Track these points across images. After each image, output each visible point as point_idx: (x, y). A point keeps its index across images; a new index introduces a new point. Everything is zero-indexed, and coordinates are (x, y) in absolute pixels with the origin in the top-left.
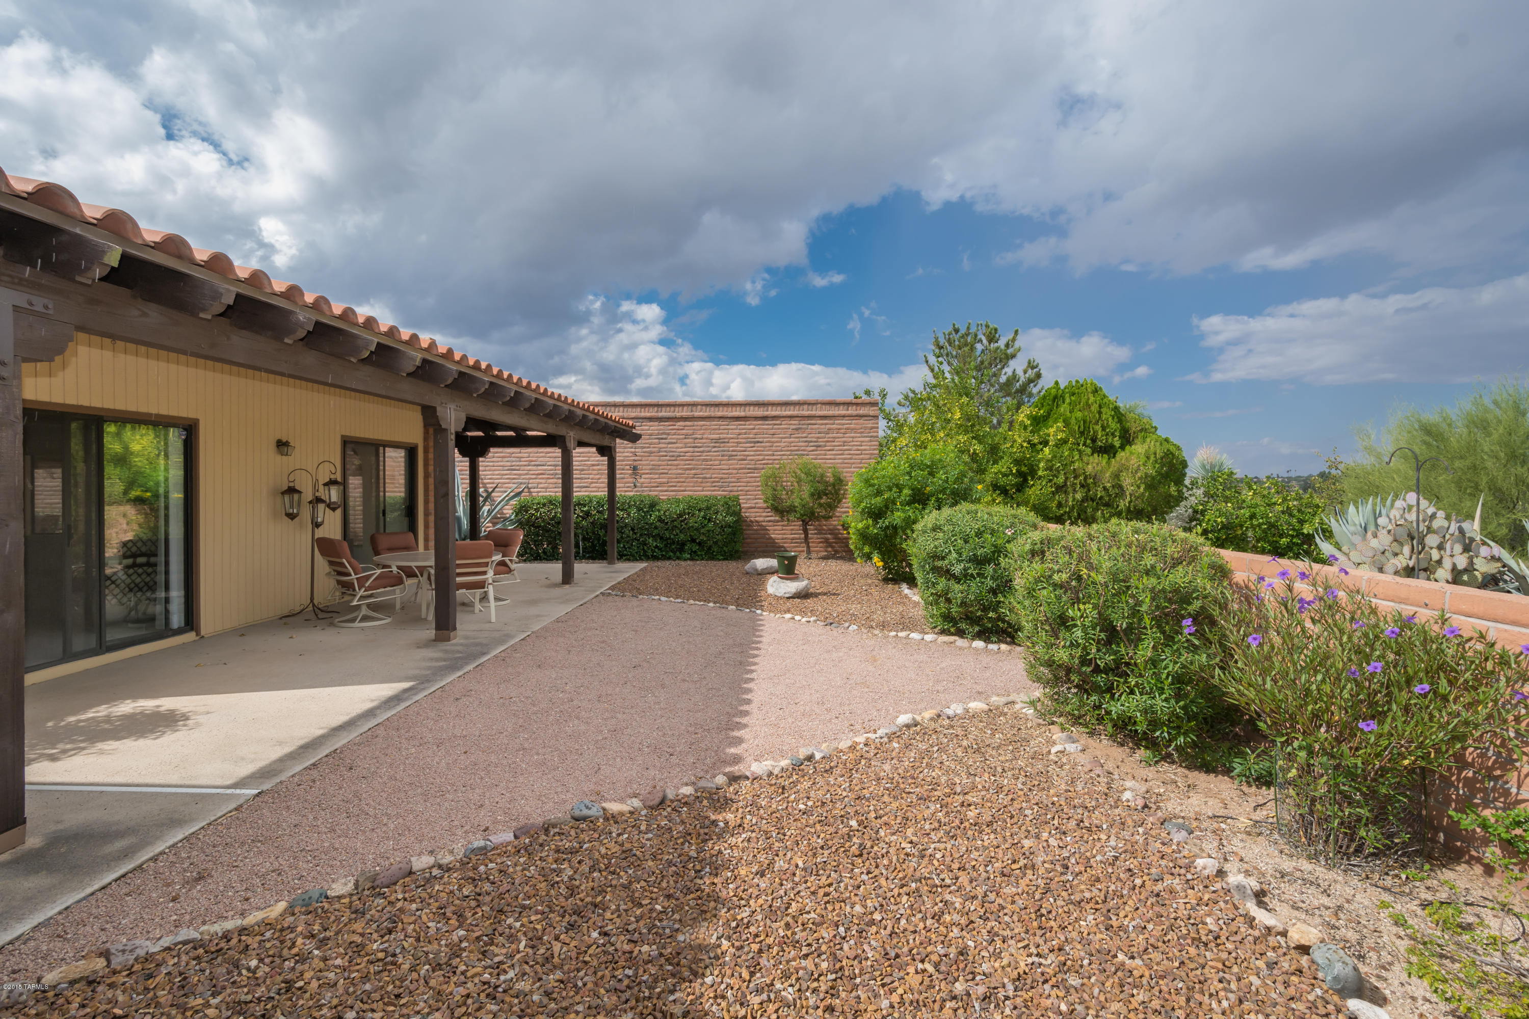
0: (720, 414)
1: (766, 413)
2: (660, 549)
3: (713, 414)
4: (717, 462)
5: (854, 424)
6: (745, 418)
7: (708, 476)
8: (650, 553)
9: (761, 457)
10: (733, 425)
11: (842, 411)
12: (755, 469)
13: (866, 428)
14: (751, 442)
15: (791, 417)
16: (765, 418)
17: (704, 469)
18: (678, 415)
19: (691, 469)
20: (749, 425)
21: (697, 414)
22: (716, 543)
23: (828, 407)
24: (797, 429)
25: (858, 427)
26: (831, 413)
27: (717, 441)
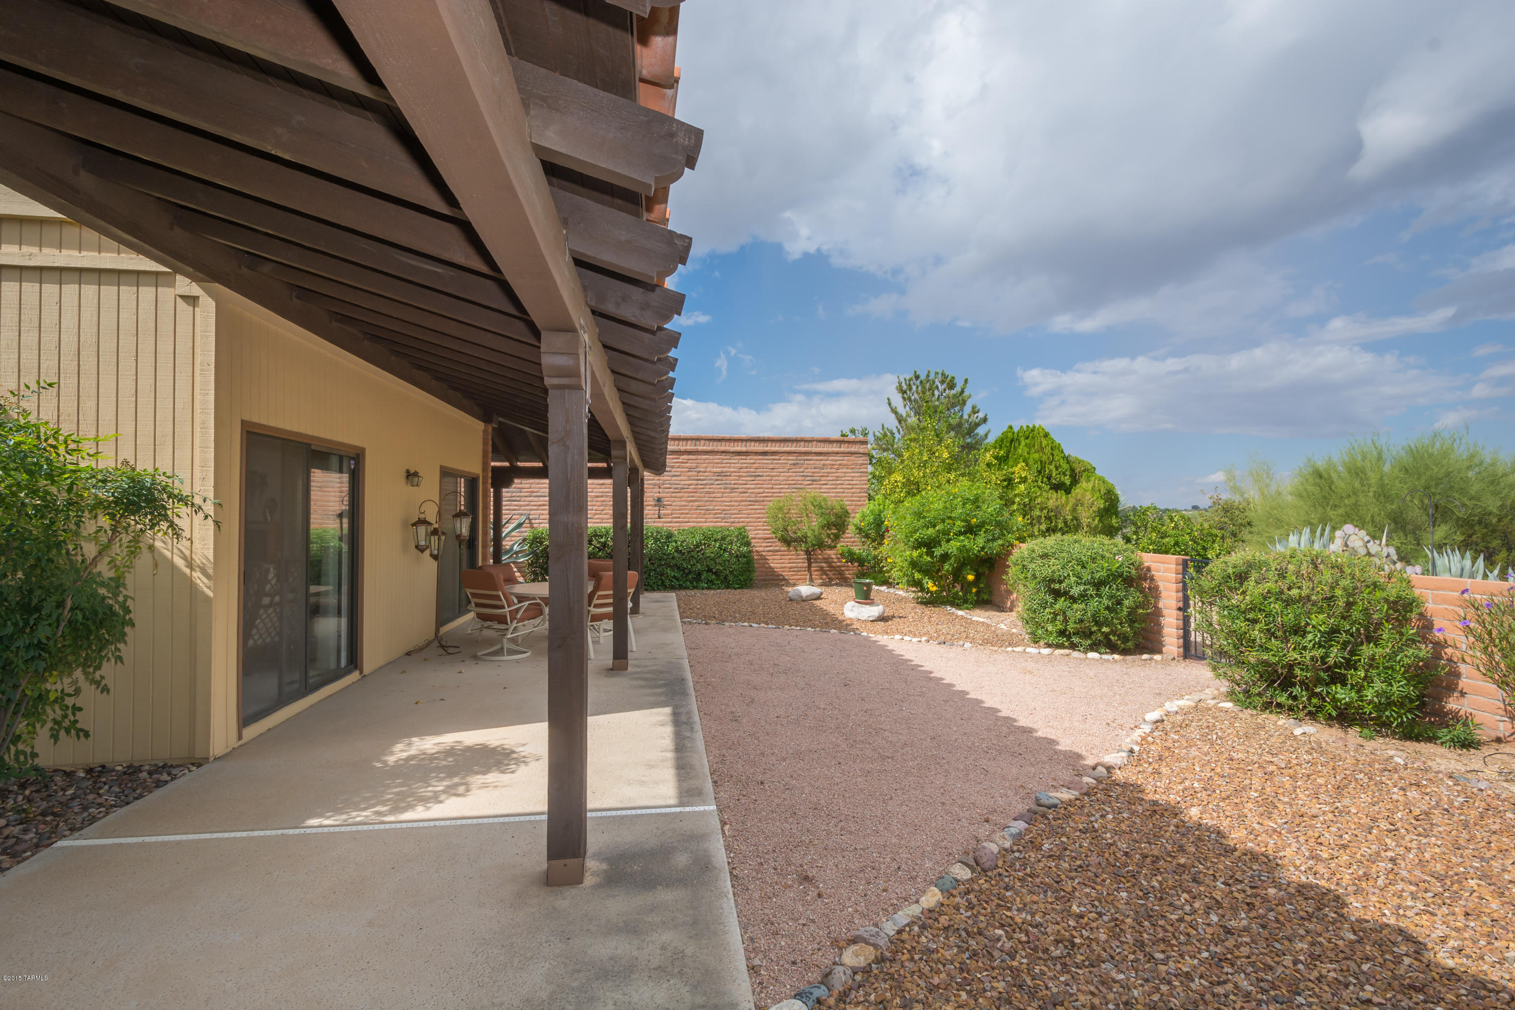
0: (722, 448)
1: (766, 449)
2: (677, 579)
3: (716, 449)
4: (720, 495)
5: (846, 460)
6: (746, 453)
7: (711, 508)
8: (667, 583)
9: (761, 490)
10: (736, 459)
11: (835, 448)
12: (756, 501)
13: (856, 464)
14: (751, 476)
15: (789, 453)
16: (765, 453)
17: (707, 501)
18: (683, 448)
19: (694, 501)
20: (750, 460)
21: (700, 448)
22: (731, 572)
23: (822, 444)
24: (794, 464)
25: (850, 463)
26: (825, 449)
27: (720, 474)
